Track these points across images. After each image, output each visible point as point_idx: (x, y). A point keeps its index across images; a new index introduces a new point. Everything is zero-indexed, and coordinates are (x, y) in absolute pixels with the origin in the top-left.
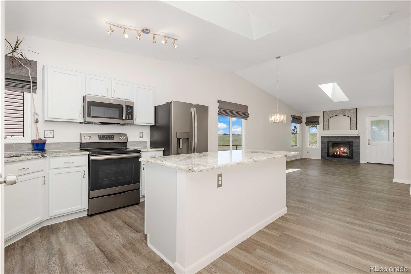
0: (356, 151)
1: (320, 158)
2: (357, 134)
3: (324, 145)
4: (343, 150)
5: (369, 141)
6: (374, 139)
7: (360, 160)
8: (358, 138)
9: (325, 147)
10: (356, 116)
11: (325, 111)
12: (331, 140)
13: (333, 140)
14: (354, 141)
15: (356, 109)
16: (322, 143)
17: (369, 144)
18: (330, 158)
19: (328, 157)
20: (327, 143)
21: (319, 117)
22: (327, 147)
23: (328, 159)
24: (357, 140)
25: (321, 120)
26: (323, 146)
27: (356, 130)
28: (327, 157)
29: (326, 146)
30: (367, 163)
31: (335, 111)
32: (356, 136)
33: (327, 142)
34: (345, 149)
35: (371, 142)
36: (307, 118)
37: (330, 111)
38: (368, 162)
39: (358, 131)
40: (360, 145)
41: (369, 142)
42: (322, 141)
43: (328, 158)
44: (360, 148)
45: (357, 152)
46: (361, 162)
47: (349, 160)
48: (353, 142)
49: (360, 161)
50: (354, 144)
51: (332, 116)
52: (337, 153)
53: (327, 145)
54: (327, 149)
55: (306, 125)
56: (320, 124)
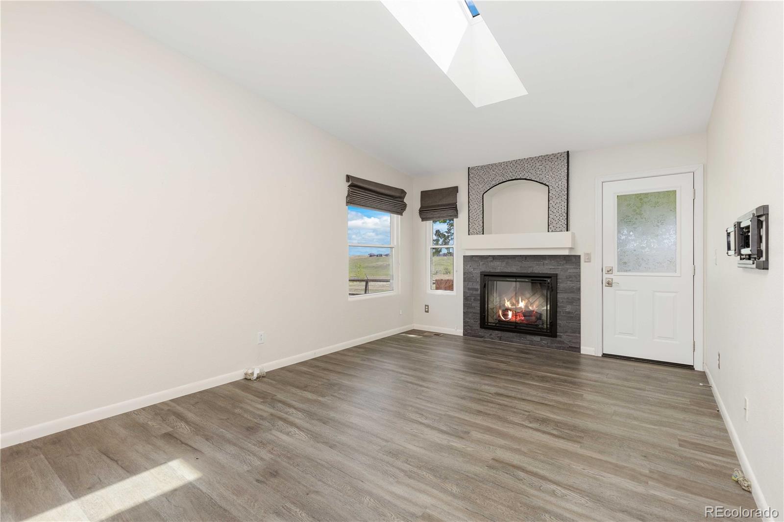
0: (569, 308)
1: (460, 332)
2: (570, 247)
3: (470, 285)
4: (526, 306)
5: (610, 271)
6: (625, 263)
7: (579, 343)
8: (573, 260)
9: (474, 293)
10: (566, 181)
11: (473, 168)
12: (492, 270)
13: (499, 271)
14: (562, 271)
15: (568, 152)
16: (464, 281)
17: (609, 284)
18: (486, 333)
19: (481, 327)
20: (479, 280)
21: (455, 190)
22: (479, 292)
23: (482, 337)
24: (571, 270)
25: (462, 199)
26: (469, 289)
27: (567, 231)
28: (478, 328)
29: (476, 290)
30: (605, 355)
31: (500, 164)
32: (566, 253)
33: (479, 275)
34: (532, 304)
35: (616, 277)
36: (425, 195)
37: (488, 166)
38: (606, 352)
39: (573, 235)
40: (579, 289)
41: (609, 276)
42: (464, 274)
43: (482, 332)
44: (579, 299)
45: (569, 313)
46: (585, 349)
47: (546, 341)
48: (556, 275)
49: (578, 349)
50: (561, 286)
51: (494, 183)
52: (507, 315)
53: (478, 287)
54: (479, 302)
55: (423, 219)
56: (459, 215)
